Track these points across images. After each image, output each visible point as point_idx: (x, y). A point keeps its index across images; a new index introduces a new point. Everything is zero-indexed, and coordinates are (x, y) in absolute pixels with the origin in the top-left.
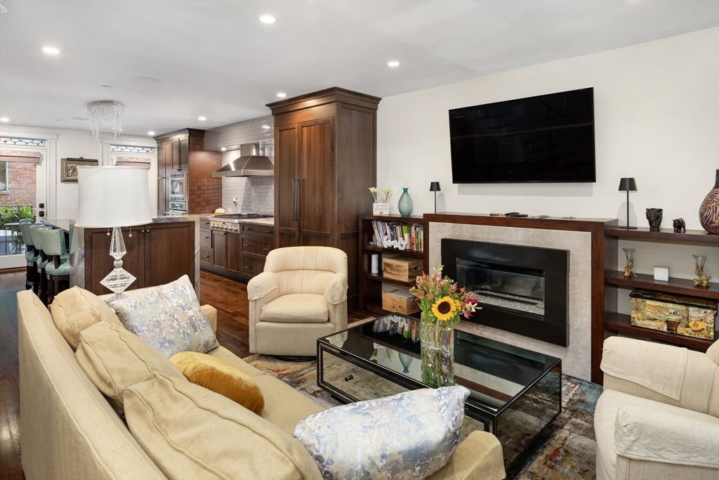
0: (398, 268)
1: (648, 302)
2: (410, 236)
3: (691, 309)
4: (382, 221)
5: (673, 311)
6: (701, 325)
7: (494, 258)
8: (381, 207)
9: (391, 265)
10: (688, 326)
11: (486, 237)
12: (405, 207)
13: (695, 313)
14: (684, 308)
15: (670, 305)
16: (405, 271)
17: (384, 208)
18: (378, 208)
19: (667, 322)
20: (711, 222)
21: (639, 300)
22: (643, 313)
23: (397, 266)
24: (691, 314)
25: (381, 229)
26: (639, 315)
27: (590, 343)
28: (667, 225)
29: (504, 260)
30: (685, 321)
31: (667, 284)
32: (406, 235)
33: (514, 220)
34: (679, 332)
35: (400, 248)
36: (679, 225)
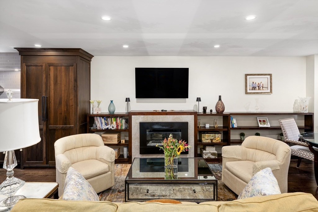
0: (111, 139)
1: (206, 135)
2: (116, 123)
3: (216, 134)
4: (99, 117)
5: (212, 136)
6: (218, 139)
7: (163, 128)
8: (97, 110)
9: (107, 137)
10: (215, 140)
11: (158, 120)
12: (112, 109)
13: (217, 135)
14: (214, 134)
15: (211, 134)
16: (115, 139)
17: (99, 110)
18: (96, 110)
19: (211, 139)
20: (220, 110)
21: (204, 134)
22: (205, 138)
23: (110, 137)
24: (216, 136)
25: (99, 120)
26: (204, 139)
27: (194, 151)
28: (208, 111)
29: (167, 128)
30: (215, 138)
31: (209, 128)
32: (114, 123)
33: (164, 113)
34: (213, 142)
35: (112, 129)
36: (211, 111)
